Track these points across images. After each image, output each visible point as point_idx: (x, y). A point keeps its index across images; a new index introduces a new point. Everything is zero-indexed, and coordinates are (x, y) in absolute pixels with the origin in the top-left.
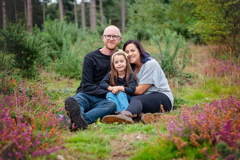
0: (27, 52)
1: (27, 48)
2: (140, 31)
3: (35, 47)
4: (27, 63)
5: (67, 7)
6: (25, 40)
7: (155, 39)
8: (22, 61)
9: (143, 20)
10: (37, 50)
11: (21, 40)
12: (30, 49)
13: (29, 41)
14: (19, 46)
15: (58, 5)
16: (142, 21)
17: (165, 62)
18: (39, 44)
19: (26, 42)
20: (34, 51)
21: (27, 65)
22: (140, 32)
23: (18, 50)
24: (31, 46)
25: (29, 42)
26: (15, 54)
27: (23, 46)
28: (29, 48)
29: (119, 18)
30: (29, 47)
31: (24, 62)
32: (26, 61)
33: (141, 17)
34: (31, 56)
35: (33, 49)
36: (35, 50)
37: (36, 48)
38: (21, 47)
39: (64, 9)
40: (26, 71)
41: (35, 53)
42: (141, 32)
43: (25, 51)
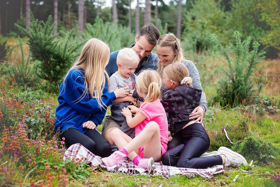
0: (58, 59)
1: (58, 54)
2: (199, 39)
3: (67, 53)
4: (56, 73)
5: (121, 11)
6: (55, 44)
7: (223, 51)
8: (49, 71)
9: (203, 27)
10: (70, 57)
11: (50, 43)
12: (61, 56)
13: (60, 45)
14: (47, 50)
15: (112, 9)
16: (202, 29)
17: (237, 82)
18: (73, 49)
19: (56, 46)
20: (65, 59)
21: (56, 76)
22: (199, 41)
23: (44, 56)
24: (61, 52)
25: (59, 47)
26: (42, 61)
27: (52, 51)
28: (60, 54)
29: (174, 25)
30: (59, 52)
31: (52, 72)
32: (55, 71)
33: (201, 23)
34: (61, 64)
35: (65, 56)
36: (67, 57)
37: (70, 54)
38: (49, 52)
39: (119, 13)
40: (54, 84)
41: (67, 61)
42: (201, 40)
43: (54, 58)
